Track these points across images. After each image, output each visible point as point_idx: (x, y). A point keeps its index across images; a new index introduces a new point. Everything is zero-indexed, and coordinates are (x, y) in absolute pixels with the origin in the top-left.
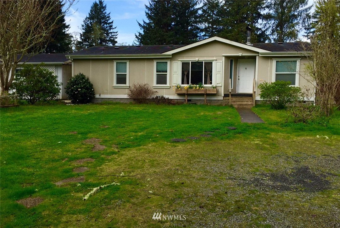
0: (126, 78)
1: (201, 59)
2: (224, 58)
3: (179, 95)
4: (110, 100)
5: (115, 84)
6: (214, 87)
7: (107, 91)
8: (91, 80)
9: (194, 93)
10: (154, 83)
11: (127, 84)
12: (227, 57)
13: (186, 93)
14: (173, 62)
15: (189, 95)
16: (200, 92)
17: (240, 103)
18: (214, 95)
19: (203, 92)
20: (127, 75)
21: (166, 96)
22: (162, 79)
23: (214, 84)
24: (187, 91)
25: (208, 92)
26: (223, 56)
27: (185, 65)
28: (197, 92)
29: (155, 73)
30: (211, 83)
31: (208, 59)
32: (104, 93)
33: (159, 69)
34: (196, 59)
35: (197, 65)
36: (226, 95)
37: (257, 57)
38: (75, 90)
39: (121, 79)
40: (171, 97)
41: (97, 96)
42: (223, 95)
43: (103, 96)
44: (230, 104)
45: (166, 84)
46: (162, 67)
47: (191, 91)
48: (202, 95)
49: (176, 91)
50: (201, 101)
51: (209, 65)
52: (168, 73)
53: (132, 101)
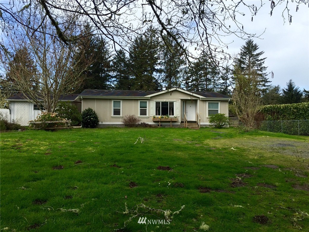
0: (120, 111)
1: (167, 100)
2: (180, 100)
3: (154, 122)
4: (109, 125)
5: (112, 115)
6: (175, 117)
7: (107, 119)
8: (96, 112)
9: (164, 120)
10: (138, 115)
11: (121, 115)
12: (182, 100)
13: (160, 121)
14: (150, 102)
15: (161, 122)
16: (168, 120)
17: (192, 126)
18: (175, 122)
19: (170, 120)
20: (121, 109)
21: (147, 123)
22: (143, 112)
23: (175, 115)
24: (160, 119)
25: (173, 120)
26: (180, 99)
27: (157, 104)
28: (166, 120)
29: (139, 108)
30: (173, 115)
31: (171, 100)
32: (104, 121)
33: (142, 106)
34: (165, 100)
35: (165, 104)
36: (182, 122)
37: (198, 100)
38: (88, 119)
39: (117, 112)
40: (150, 123)
41: (100, 123)
42: (180, 122)
43: (104, 123)
44: (186, 127)
45: (146, 115)
46: (143, 105)
47: (163, 120)
48: (169, 122)
49: (153, 120)
50: (167, 125)
51: (172, 104)
52: (147, 109)
53: (124, 126)
